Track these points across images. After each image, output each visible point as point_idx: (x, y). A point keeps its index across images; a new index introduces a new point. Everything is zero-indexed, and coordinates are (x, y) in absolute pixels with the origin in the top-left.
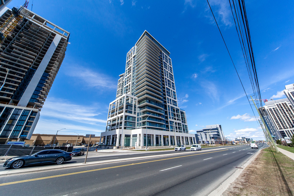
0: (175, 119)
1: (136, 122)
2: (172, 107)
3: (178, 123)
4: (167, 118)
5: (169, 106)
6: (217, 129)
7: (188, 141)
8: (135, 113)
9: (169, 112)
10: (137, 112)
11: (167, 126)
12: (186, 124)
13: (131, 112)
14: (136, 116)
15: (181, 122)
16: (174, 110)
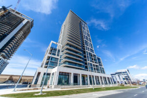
0: (93, 62)
1: (59, 62)
2: (90, 53)
3: (96, 66)
4: (86, 60)
5: (87, 52)
6: (126, 72)
7: (106, 81)
8: (58, 55)
9: (88, 56)
10: (60, 55)
11: (86, 67)
12: (102, 67)
13: (55, 55)
14: (59, 57)
15: (98, 64)
16: (92, 56)
